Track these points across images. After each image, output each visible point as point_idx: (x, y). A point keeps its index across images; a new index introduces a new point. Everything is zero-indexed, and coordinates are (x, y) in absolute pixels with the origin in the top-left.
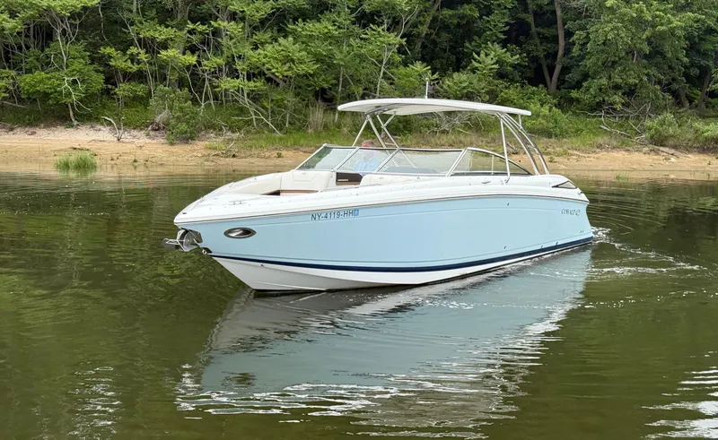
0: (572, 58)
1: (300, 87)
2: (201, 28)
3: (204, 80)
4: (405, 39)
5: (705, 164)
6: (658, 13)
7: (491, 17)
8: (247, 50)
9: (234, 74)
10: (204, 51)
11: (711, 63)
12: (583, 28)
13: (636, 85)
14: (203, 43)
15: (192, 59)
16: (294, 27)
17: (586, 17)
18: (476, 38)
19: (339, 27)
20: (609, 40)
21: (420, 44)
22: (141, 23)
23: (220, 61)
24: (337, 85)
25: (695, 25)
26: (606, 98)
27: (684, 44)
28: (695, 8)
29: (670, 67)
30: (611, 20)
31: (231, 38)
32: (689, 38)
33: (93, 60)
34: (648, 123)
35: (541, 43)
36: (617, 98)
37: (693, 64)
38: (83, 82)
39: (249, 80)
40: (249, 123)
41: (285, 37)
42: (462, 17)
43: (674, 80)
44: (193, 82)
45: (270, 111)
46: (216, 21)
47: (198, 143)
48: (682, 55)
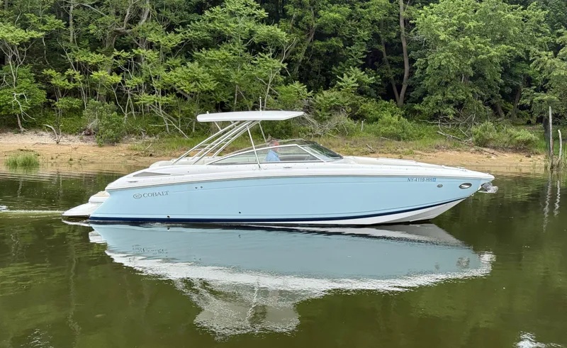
0: (414, 79)
1: (204, 101)
2: (124, 54)
3: (127, 96)
4: (286, 64)
5: (518, 161)
6: (479, 45)
7: (353, 47)
8: (162, 72)
9: (151, 91)
10: (127, 72)
11: (520, 84)
12: (422, 56)
13: (464, 100)
14: (126, 67)
15: (118, 79)
16: (199, 54)
17: (425, 48)
18: (341, 63)
19: (234, 54)
20: (443, 65)
21: (297, 68)
22: (77, 51)
24: (233, 99)
25: (508, 54)
26: (442, 110)
27: (500, 69)
28: (508, 41)
29: (489, 87)
30: (444, 50)
31: (149, 63)
32: (503, 64)
33: (37, 80)
34: (474, 129)
35: (391, 68)
36: (450, 110)
37: (507, 85)
38: (29, 97)
39: (163, 95)
40: (163, 129)
41: (192, 61)
42: (330, 47)
43: (492, 96)
44: (118, 97)
45: (180, 120)
46: (136, 49)
47: (122, 145)
48: (498, 77)
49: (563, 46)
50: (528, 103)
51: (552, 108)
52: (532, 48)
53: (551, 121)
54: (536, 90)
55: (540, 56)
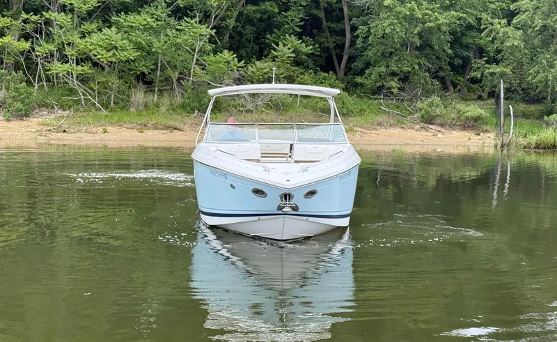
0: (356, 49)
1: (123, 71)
2: (34, 18)
3: (37, 64)
4: (215, 31)
5: (466, 139)
6: (427, 11)
7: (289, 13)
8: (76, 38)
9: (64, 59)
10: (37, 38)
11: (471, 55)
12: (365, 23)
13: (409, 72)
14: (36, 33)
15: (26, 45)
16: (118, 19)
17: (368, 14)
18: (276, 30)
19: (157, 20)
20: (387, 34)
21: (228, 35)
23: (51, 47)
24: (156, 70)
25: (458, 22)
26: (385, 83)
27: (449, 38)
28: (458, 8)
29: (437, 58)
30: (388, 16)
31: (61, 28)
32: (452, 33)
34: (419, 105)
35: (331, 36)
36: (394, 84)
37: (457, 56)
39: (77, 64)
40: (78, 102)
41: (109, 27)
42: (265, 12)
43: (440, 68)
44: (27, 66)
45: (96, 92)
46: (47, 12)
47: (32, 119)
48: (447, 47)
49: (518, 13)
50: (479, 76)
51: (504, 82)
52: (484, 16)
53: (502, 95)
54: (487, 62)
55: (492, 24)
